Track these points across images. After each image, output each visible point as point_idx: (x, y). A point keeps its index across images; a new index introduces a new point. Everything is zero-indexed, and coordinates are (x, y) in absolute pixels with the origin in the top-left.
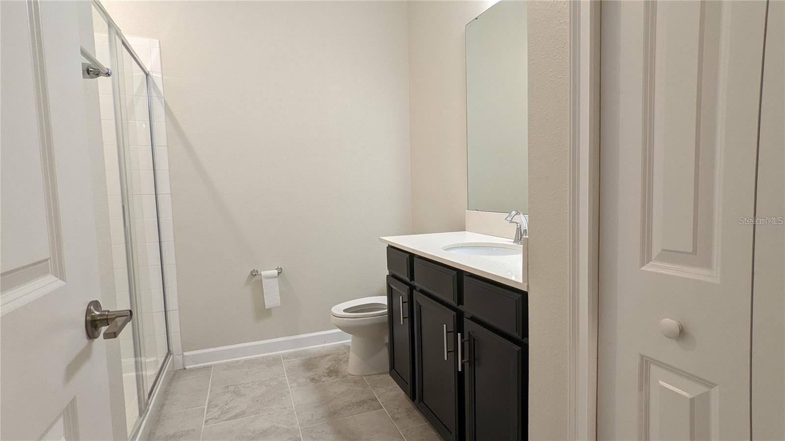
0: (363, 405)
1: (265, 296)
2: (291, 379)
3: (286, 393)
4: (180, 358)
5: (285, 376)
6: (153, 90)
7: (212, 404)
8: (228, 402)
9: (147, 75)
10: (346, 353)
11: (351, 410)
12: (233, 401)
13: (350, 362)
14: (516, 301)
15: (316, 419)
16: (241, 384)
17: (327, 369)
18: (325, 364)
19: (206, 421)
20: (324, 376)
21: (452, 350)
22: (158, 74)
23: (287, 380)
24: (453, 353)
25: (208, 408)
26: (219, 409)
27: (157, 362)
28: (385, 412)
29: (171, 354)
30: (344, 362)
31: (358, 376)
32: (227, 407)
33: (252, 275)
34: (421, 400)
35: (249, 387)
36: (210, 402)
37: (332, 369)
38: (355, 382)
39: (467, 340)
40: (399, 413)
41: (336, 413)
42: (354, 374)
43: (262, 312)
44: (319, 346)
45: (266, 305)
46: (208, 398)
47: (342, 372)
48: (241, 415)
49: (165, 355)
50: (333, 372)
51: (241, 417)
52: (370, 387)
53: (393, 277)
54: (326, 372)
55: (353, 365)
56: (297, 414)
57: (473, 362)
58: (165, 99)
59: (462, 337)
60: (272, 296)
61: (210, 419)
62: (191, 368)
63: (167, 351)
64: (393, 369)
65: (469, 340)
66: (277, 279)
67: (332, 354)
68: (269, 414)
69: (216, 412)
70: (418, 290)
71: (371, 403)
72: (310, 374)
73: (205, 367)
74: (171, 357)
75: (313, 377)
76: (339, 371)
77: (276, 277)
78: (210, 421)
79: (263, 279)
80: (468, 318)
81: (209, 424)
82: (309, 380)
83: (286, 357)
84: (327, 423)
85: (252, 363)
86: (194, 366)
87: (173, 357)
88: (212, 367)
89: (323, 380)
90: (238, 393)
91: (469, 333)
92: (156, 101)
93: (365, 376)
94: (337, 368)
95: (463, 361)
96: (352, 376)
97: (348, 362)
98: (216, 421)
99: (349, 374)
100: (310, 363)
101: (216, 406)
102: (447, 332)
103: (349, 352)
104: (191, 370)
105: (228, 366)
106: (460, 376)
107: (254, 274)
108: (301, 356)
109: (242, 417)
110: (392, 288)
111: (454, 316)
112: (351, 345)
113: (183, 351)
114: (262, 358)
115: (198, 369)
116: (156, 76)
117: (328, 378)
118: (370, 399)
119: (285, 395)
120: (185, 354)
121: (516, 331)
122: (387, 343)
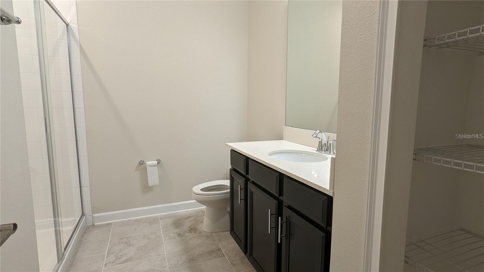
0: (212, 254)
1: (148, 178)
2: (165, 234)
3: (161, 244)
4: (91, 218)
5: (161, 232)
6: (71, 36)
7: (110, 251)
8: (122, 250)
9: (67, 25)
10: (202, 216)
11: (204, 257)
12: (125, 249)
13: (204, 222)
14: (323, 200)
15: (180, 264)
16: (131, 237)
17: (189, 227)
18: (188, 224)
19: (106, 265)
20: (187, 232)
21: (274, 226)
22: (75, 25)
23: (162, 235)
24: (275, 228)
25: (107, 255)
26: (115, 255)
27: (75, 220)
28: (227, 260)
29: (84, 216)
30: (201, 222)
31: (209, 233)
32: (121, 254)
33: (140, 164)
34: (251, 254)
35: (136, 239)
36: (109, 250)
37: (192, 227)
38: (208, 237)
39: (285, 222)
40: (236, 260)
41: (194, 260)
42: (206, 231)
43: (147, 188)
44: (184, 210)
45: (149, 184)
46: (108, 247)
47: (199, 229)
48: (129, 260)
49: (80, 216)
50: (193, 230)
51: (129, 261)
52: (217, 240)
53: (234, 170)
54: (188, 229)
55: (206, 225)
56: (168, 260)
57: (289, 237)
58: (80, 42)
59: (282, 220)
60: (153, 179)
61: (108, 263)
62: (98, 225)
63: (82, 214)
64: (232, 230)
65: (286, 222)
66: (157, 167)
67: (193, 216)
68: (149, 260)
69: (112, 258)
70: (251, 182)
71: (216, 252)
72: (178, 231)
73: (107, 224)
74: (84, 218)
75: (179, 232)
76: (197, 229)
77: (156, 166)
78: (108, 264)
79: (147, 167)
80: (286, 206)
81: (108, 267)
82: (176, 235)
83: (162, 218)
84: (188, 267)
85: (138, 221)
86: (101, 223)
87: (86, 218)
88: (112, 224)
89: (186, 235)
90: (129, 243)
91: (286, 217)
92: (73, 43)
93: (214, 232)
94: (196, 226)
95: (282, 236)
96: (205, 233)
97: (203, 223)
98: (112, 264)
99: (204, 231)
100: (178, 223)
101: (113, 253)
102: (271, 215)
103: (204, 215)
104: (98, 226)
105: (123, 223)
106: (279, 246)
107: (142, 163)
108: (172, 217)
109: (131, 262)
110: (233, 178)
111: (276, 204)
112: (205, 210)
113: (93, 213)
114: (146, 218)
115: (103, 225)
116: (74, 26)
117: (189, 234)
118: (217, 250)
119: (160, 245)
120: (94, 215)
121: (322, 222)
122: (229, 212)
